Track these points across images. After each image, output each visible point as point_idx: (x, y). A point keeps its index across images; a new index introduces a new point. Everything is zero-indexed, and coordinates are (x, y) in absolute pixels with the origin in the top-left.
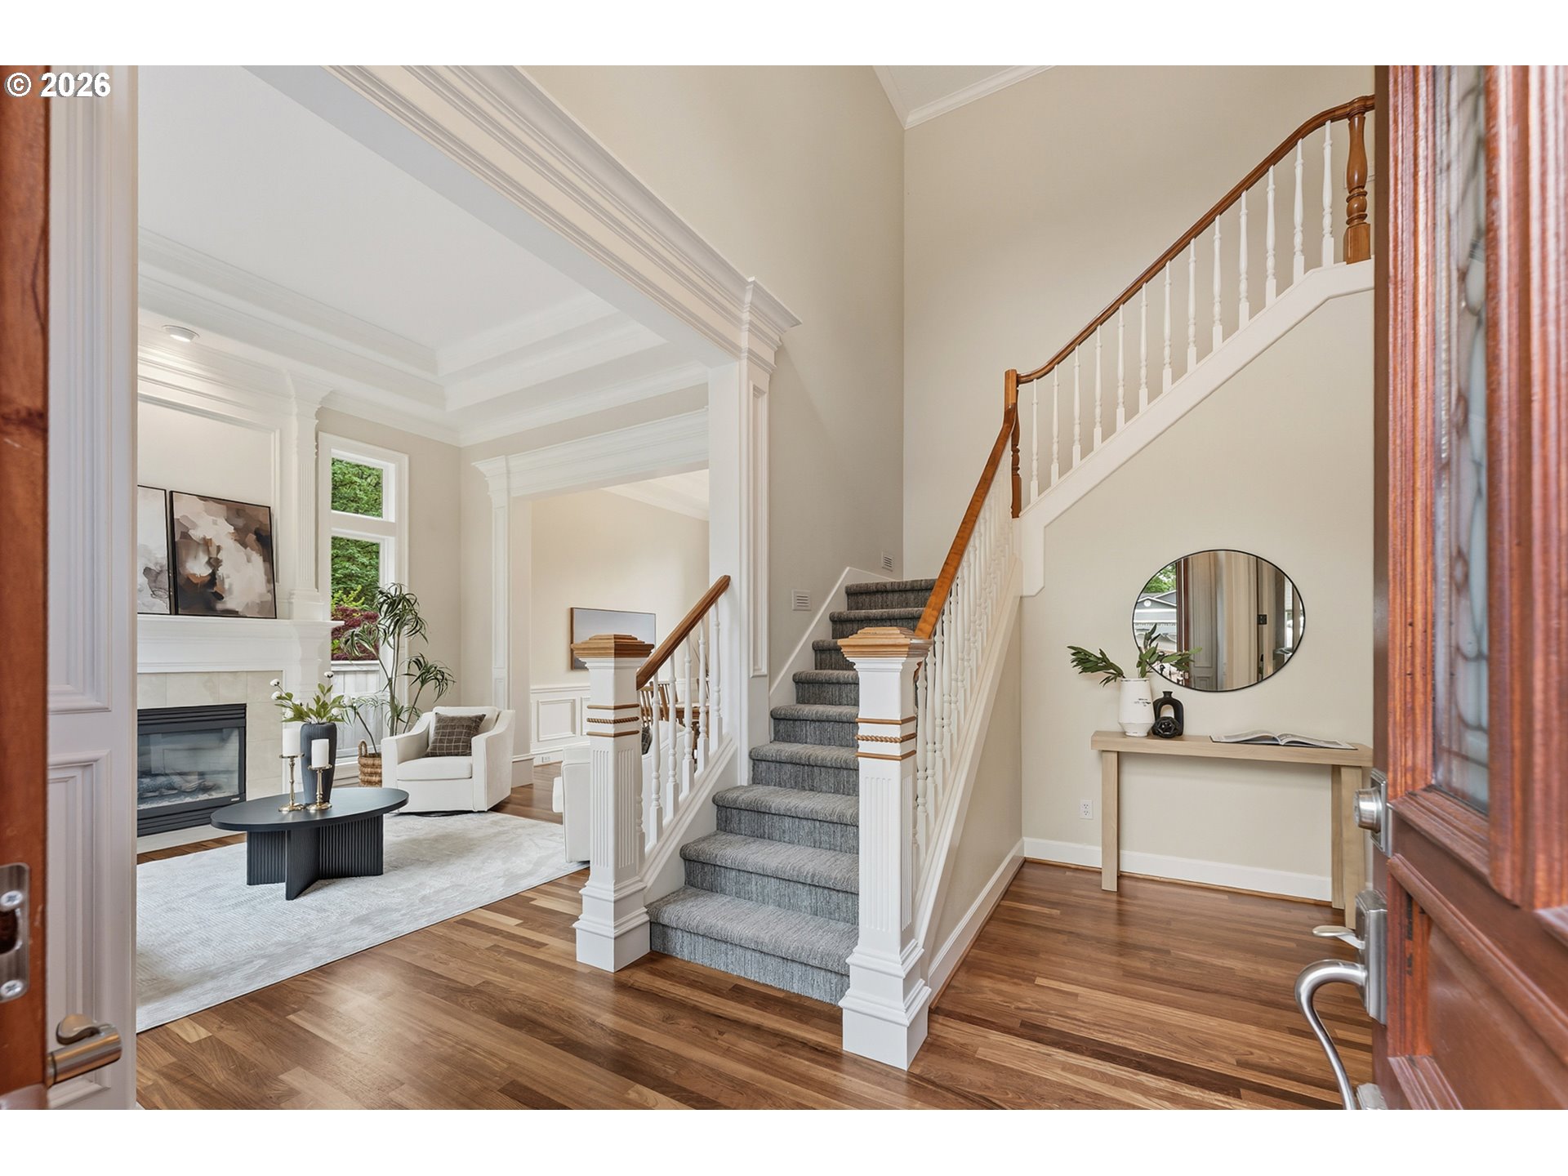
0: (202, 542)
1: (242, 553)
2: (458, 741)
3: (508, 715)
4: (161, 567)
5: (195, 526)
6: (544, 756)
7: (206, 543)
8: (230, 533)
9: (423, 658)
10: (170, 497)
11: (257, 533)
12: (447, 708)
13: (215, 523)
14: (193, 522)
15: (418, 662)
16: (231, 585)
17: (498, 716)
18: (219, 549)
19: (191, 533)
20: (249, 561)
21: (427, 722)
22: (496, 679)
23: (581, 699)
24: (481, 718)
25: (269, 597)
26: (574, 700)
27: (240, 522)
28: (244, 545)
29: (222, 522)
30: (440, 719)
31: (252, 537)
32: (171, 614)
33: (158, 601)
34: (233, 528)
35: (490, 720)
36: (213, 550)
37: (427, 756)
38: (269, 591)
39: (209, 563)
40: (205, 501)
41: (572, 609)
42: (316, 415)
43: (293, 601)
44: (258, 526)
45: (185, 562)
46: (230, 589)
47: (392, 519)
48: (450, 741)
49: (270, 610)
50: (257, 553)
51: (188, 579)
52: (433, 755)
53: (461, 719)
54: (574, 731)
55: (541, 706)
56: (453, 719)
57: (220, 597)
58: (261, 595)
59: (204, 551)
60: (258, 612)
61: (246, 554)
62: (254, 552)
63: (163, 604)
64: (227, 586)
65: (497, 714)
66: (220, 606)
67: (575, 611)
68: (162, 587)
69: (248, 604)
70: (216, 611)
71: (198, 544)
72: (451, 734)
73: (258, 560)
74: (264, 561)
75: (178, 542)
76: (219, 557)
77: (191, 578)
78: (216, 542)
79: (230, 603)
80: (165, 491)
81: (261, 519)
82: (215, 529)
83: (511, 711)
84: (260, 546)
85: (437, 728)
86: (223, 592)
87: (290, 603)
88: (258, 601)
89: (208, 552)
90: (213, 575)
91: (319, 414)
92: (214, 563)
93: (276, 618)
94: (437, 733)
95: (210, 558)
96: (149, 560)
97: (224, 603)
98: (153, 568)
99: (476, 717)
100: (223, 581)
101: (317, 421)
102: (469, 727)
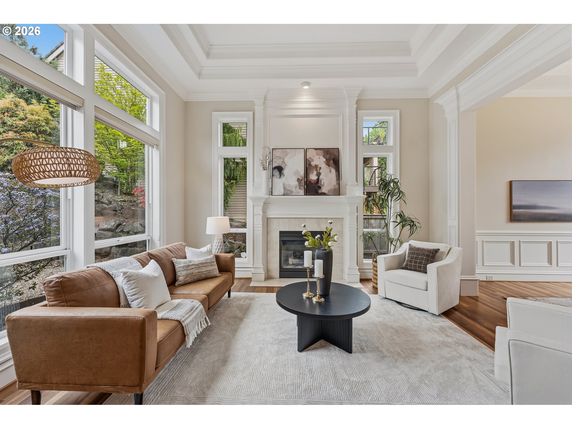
0: (315, 167)
1: (328, 169)
2: (421, 263)
3: (456, 250)
4: (302, 178)
5: (313, 160)
6: (488, 275)
7: (316, 166)
8: (324, 161)
9: (403, 213)
10: (306, 151)
11: (334, 160)
12: (417, 241)
13: (319, 158)
14: (312, 159)
15: (400, 216)
16: (324, 183)
17: (449, 250)
18: (320, 168)
19: (312, 163)
20: (330, 172)
21: (404, 249)
22: (450, 226)
23: (520, 241)
24: (437, 251)
25: (337, 186)
26: (513, 242)
27: (328, 157)
28: (329, 165)
29: (322, 157)
30: (411, 248)
31: (332, 162)
32: (304, 195)
33: (301, 191)
34: (325, 159)
35: (443, 253)
36: (318, 169)
37: (403, 268)
38: (337, 184)
39: (317, 174)
40: (316, 150)
41: (511, 182)
42: (356, 103)
43: (346, 187)
44: (334, 157)
45: (309, 175)
46: (323, 184)
47: (392, 144)
48: (416, 262)
49: (337, 192)
50: (333, 168)
51: (310, 181)
52: (406, 268)
53: (423, 250)
54: (513, 261)
55: (485, 244)
56: (418, 249)
57: (320, 188)
58: (334, 186)
59: (315, 170)
60: (333, 193)
61: (329, 169)
62: (332, 168)
63: (302, 192)
64: (322, 183)
65: (449, 249)
66: (320, 191)
67: (513, 183)
68: (302, 185)
69: (329, 190)
70: (319, 193)
71: (314, 167)
72: (417, 258)
73: (333, 171)
74: (336, 171)
75: (308, 167)
76: (320, 172)
77: (311, 181)
78: (319, 166)
79: (324, 190)
80: (304, 149)
81: (335, 154)
82: (319, 161)
83: (459, 248)
84: (335, 165)
85: (409, 253)
86: (321, 186)
87: (346, 188)
88: (333, 188)
89: (317, 170)
90: (318, 179)
91: (358, 102)
92: (319, 174)
93: (340, 195)
94: (409, 256)
95: (317, 173)
96: (299, 175)
97: (322, 190)
98: (300, 178)
99: (434, 250)
100: (321, 181)
101: (356, 106)
102: (428, 256)
